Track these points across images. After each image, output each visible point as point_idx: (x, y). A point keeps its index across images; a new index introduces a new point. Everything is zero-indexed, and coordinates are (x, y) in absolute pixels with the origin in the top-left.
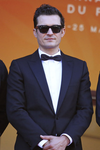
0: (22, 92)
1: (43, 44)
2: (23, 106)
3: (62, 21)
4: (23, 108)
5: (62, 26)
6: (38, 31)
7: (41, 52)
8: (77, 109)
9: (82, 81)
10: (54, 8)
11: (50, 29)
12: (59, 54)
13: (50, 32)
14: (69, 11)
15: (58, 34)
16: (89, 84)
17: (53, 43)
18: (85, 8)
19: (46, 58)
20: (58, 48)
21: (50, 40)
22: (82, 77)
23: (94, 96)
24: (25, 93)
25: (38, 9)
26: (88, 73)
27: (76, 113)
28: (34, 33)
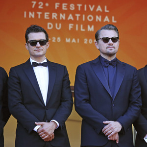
0: (20, 91)
1: (33, 54)
2: (21, 101)
3: (47, 36)
4: (21, 103)
5: (47, 40)
6: (29, 44)
7: (32, 61)
8: (61, 101)
9: (63, 81)
10: (41, 27)
11: (38, 43)
12: (45, 61)
13: (38, 44)
14: (49, 28)
15: (44, 46)
16: (69, 82)
17: (41, 53)
18: (60, 25)
19: (36, 65)
20: (44, 57)
21: (38, 51)
22: (64, 77)
23: (73, 90)
24: (21, 91)
25: (28, 28)
26: (68, 74)
27: (60, 104)
28: (26, 47)
